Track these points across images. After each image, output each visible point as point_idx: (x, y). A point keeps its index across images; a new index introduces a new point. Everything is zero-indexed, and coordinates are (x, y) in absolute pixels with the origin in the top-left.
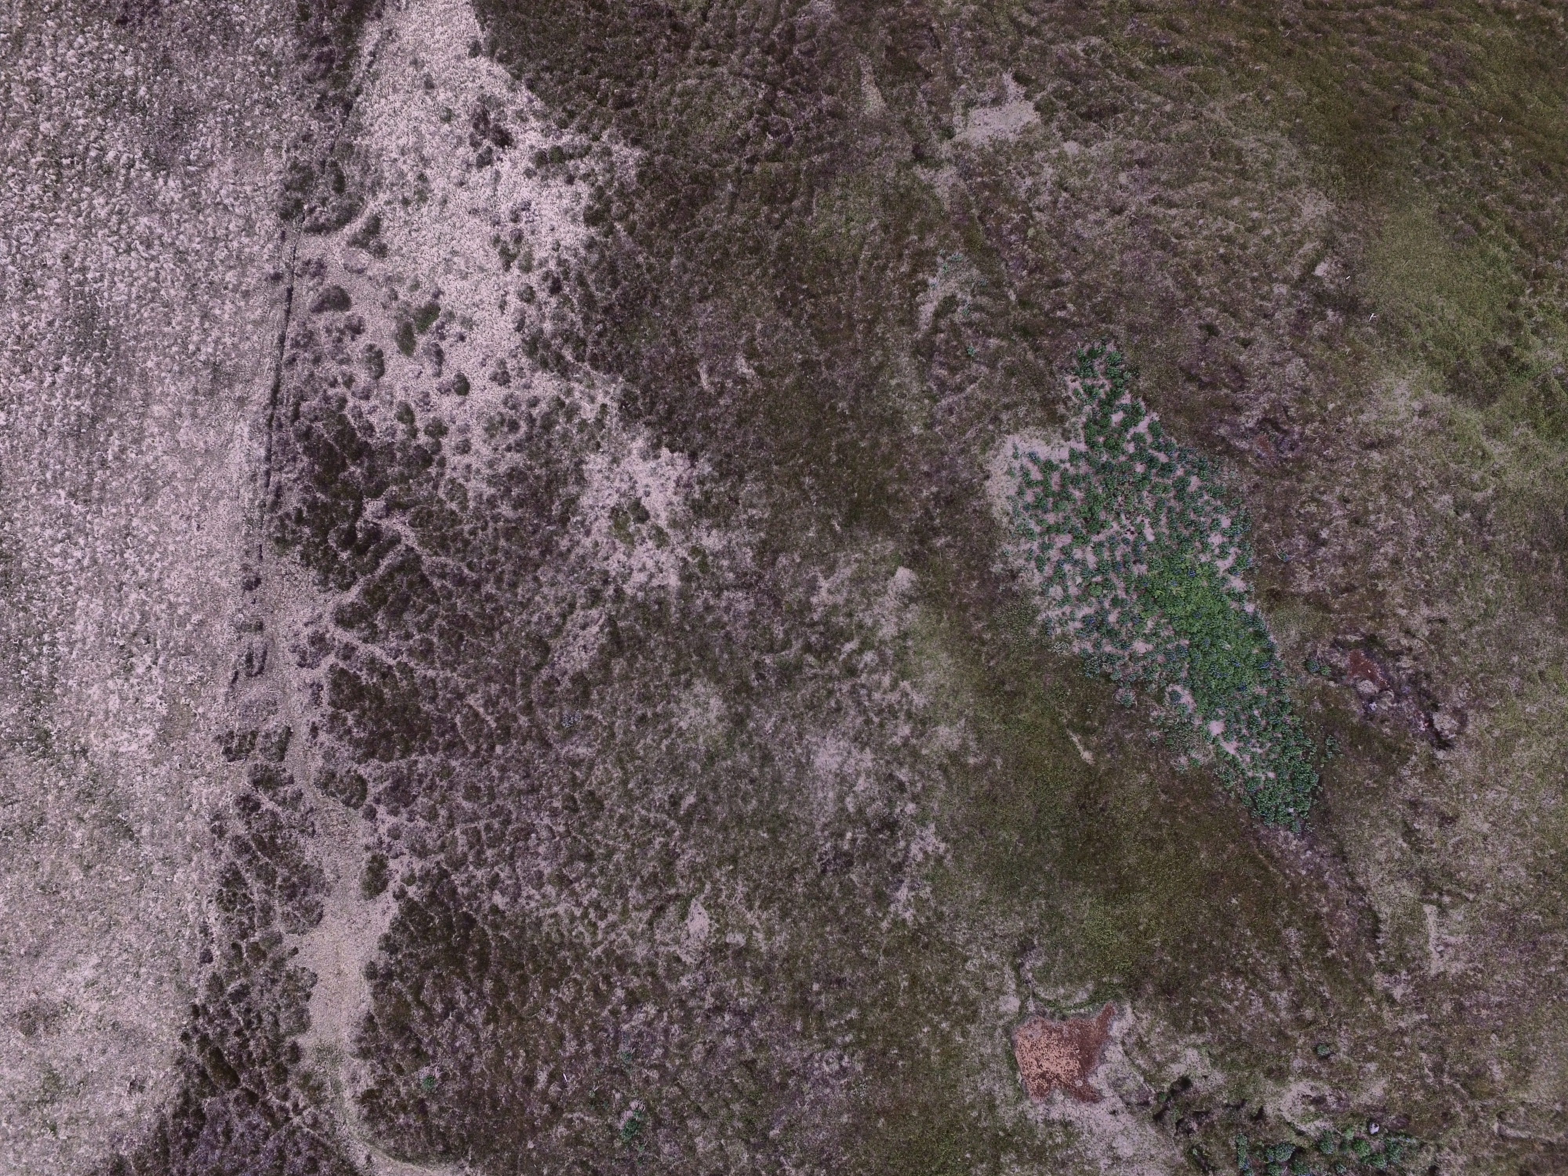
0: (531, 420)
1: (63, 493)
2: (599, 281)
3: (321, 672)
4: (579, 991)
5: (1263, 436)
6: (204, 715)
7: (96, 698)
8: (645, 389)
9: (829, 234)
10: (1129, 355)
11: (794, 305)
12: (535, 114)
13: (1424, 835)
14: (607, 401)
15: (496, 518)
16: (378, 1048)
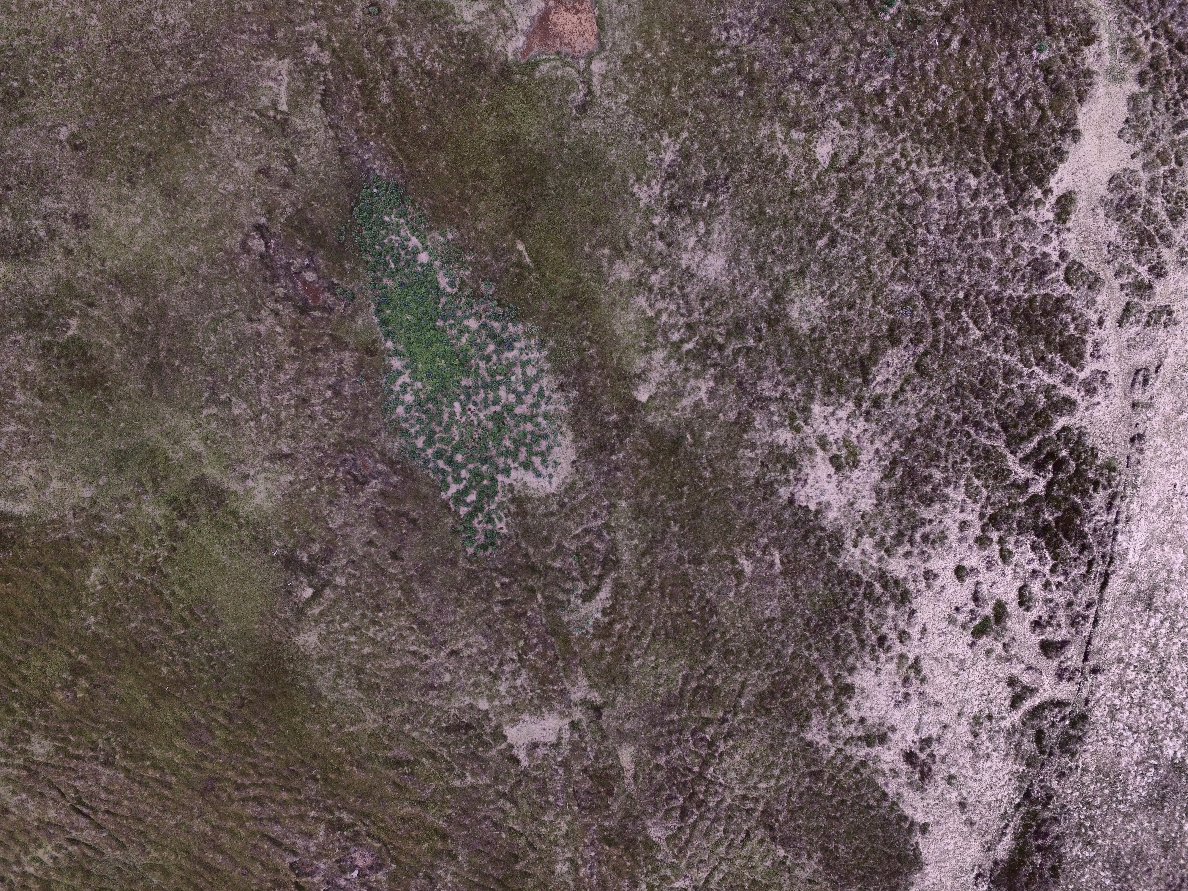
0: (911, 541)
2: (848, 641)
3: (1091, 366)
4: (920, 106)
5: (365, 472)
8: (822, 556)
9: (672, 659)
10: (458, 544)
11: (703, 608)
12: (884, 774)
13: (282, 162)
14: (853, 550)
15: (946, 469)
16: (1078, 77)
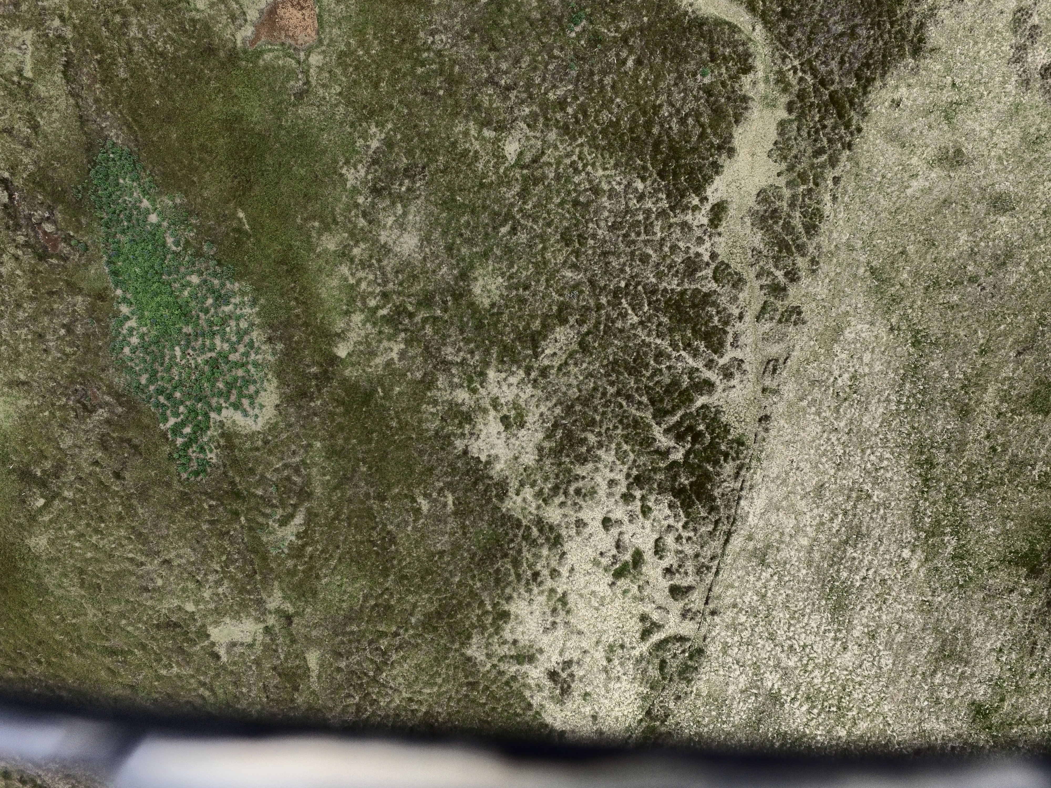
0: (566, 493)
1: (875, 498)
2: (507, 574)
3: (730, 354)
4: (596, 116)
5: (94, 402)
6: (811, 339)
7: (878, 363)
8: (489, 501)
9: (355, 579)
10: (173, 468)
11: (384, 538)
12: (530, 688)
13: (25, 124)
14: (515, 497)
15: (599, 434)
16: (735, 101)
